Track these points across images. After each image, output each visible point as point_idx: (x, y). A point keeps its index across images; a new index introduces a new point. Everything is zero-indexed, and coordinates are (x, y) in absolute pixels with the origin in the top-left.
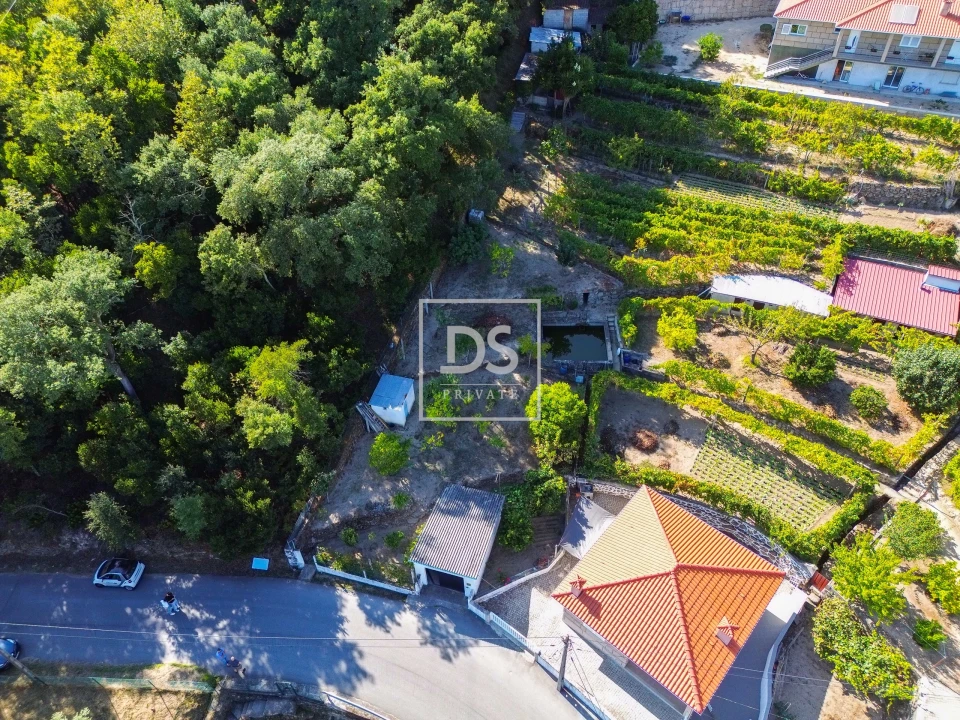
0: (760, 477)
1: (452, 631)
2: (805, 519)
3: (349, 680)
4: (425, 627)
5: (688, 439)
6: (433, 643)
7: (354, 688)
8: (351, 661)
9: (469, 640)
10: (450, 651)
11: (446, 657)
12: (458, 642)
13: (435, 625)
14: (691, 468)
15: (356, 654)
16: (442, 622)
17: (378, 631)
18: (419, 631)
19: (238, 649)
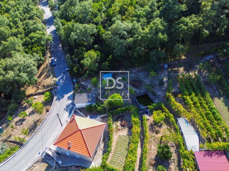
0: (124, 151)
1: (70, 108)
2: (115, 164)
3: (58, 99)
4: (69, 104)
5: (129, 132)
6: (67, 107)
7: (57, 100)
8: (61, 98)
9: (69, 111)
10: (66, 109)
11: (65, 109)
12: (68, 110)
13: (70, 105)
14: (120, 135)
15: (62, 98)
16: (71, 106)
17: (67, 99)
18: (68, 104)
19: (60, 85)
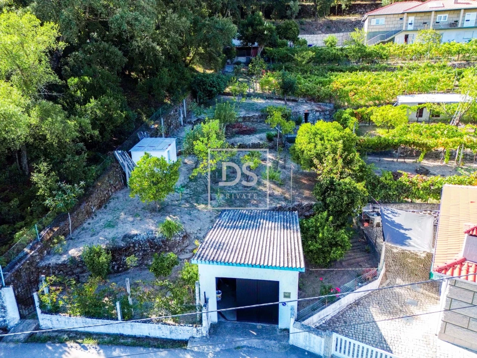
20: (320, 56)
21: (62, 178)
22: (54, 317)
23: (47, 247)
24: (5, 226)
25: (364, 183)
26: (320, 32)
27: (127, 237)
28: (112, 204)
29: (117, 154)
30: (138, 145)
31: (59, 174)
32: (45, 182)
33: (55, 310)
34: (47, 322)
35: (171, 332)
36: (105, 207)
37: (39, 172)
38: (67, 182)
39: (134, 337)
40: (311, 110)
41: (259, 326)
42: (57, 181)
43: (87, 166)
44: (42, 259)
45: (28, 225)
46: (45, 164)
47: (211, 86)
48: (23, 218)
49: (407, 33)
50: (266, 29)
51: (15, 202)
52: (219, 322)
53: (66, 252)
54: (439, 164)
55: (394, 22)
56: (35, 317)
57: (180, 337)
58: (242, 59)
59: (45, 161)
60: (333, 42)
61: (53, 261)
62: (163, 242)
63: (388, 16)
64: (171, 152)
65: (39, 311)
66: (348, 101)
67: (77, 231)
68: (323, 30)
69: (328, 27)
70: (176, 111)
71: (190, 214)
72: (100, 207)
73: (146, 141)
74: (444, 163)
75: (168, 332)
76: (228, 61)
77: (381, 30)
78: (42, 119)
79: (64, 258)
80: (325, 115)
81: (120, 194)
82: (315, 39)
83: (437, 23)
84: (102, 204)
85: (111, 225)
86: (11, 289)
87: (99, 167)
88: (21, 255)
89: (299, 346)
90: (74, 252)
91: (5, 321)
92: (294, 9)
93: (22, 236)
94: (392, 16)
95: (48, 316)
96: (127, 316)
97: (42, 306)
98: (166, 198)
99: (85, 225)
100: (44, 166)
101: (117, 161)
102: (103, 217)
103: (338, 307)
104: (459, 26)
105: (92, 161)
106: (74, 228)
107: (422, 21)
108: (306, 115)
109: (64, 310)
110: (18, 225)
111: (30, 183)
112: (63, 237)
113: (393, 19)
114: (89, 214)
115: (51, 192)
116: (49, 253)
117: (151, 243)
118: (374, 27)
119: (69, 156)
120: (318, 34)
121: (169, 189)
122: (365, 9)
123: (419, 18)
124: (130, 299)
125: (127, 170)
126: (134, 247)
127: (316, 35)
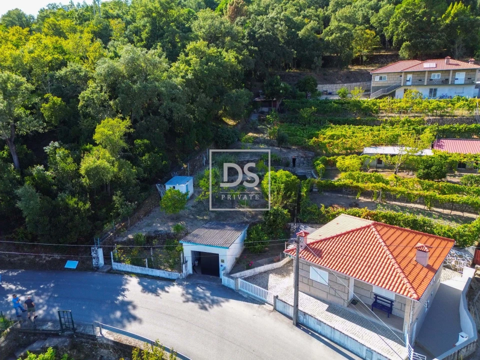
1: (208, 295)
3: (120, 322)
4: (188, 293)
6: (194, 301)
8: (125, 311)
9: (221, 299)
10: (207, 305)
11: (204, 308)
12: (212, 300)
13: (196, 292)
15: (130, 307)
16: (201, 291)
17: (150, 295)
18: (183, 295)
20: (324, 109)
21: (127, 199)
22: (119, 264)
23: (118, 233)
24: (99, 222)
25: (287, 210)
26: (340, 82)
27: (156, 231)
28: (152, 214)
29: (158, 186)
30: (170, 181)
31: (126, 197)
32: (119, 200)
33: (119, 261)
34: (116, 266)
35: (169, 275)
36: (148, 216)
37: (117, 195)
38: (129, 202)
39: (153, 276)
40: (298, 157)
41: (211, 277)
42: (124, 201)
43: (140, 193)
44: (115, 238)
45: (110, 222)
46: (119, 192)
47: (228, 138)
48: (107, 219)
49: (406, 88)
50: (282, 89)
51: (104, 210)
52: (193, 274)
53: (126, 236)
54: (370, 200)
55: (395, 79)
56: (111, 264)
57: (173, 278)
58: (265, 109)
59: (120, 190)
60: (345, 93)
61: (120, 240)
62: (174, 235)
63: (389, 74)
64: (188, 186)
65: (112, 261)
66: (326, 150)
67: (132, 227)
68: (343, 80)
69: (348, 77)
70: (201, 157)
71: (192, 223)
72: (145, 216)
73: (176, 178)
74: (373, 200)
75: (168, 275)
76: (255, 110)
77: (384, 85)
78: (120, 170)
79: (125, 239)
80: (308, 160)
81: (157, 209)
82: (335, 88)
83: (430, 80)
84: (147, 214)
85: (149, 225)
86: (101, 249)
87: (147, 193)
88: (106, 235)
89: (226, 285)
90: (130, 237)
91: (98, 264)
92: (317, 64)
93: (107, 227)
94: (393, 74)
95: (116, 263)
96: (151, 267)
97: (114, 259)
98: (181, 212)
99: (136, 225)
100: (119, 193)
101: (157, 190)
102: (146, 221)
103: (253, 272)
104: (450, 83)
105: (144, 189)
106: (131, 225)
107: (419, 78)
108: (294, 160)
109: (124, 261)
110: (105, 222)
111: (111, 201)
112: (125, 229)
113: (394, 76)
114: (139, 219)
115: (121, 206)
116: (118, 236)
117: (168, 236)
118: (378, 83)
119: (131, 188)
120: (338, 83)
121: (182, 208)
122: (387, 59)
123: (416, 76)
124: (152, 258)
125: (162, 195)
126: (159, 237)
127: (336, 85)
